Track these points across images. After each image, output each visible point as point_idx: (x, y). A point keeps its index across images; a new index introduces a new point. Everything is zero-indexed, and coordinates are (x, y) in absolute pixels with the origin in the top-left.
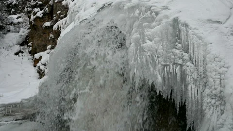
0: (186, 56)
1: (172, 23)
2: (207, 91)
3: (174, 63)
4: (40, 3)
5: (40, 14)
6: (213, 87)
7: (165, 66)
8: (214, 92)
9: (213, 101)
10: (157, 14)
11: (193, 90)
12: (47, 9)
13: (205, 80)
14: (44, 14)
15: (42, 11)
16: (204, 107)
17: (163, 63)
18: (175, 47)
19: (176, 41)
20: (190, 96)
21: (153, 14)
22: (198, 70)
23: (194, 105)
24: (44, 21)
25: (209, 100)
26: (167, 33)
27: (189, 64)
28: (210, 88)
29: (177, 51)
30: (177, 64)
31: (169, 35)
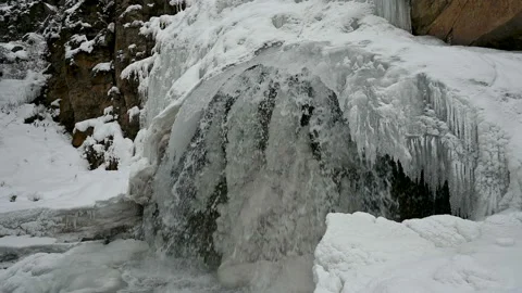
0: (444, 125)
1: (416, 80)
2: (481, 167)
3: (426, 135)
4: (86, 25)
5: (87, 46)
6: (489, 163)
7: (410, 138)
8: (490, 168)
9: (490, 180)
10: (386, 66)
11: (459, 167)
12: (102, 38)
13: (475, 155)
14: (96, 47)
15: (92, 42)
16: (477, 188)
17: (408, 135)
18: (424, 113)
19: (425, 105)
20: (455, 175)
21: (380, 66)
22: (463, 143)
23: (461, 187)
24: (96, 61)
25: (484, 179)
26: (410, 94)
27: (449, 134)
28: (485, 164)
29: (430, 119)
30: (431, 136)
31: (414, 97)
